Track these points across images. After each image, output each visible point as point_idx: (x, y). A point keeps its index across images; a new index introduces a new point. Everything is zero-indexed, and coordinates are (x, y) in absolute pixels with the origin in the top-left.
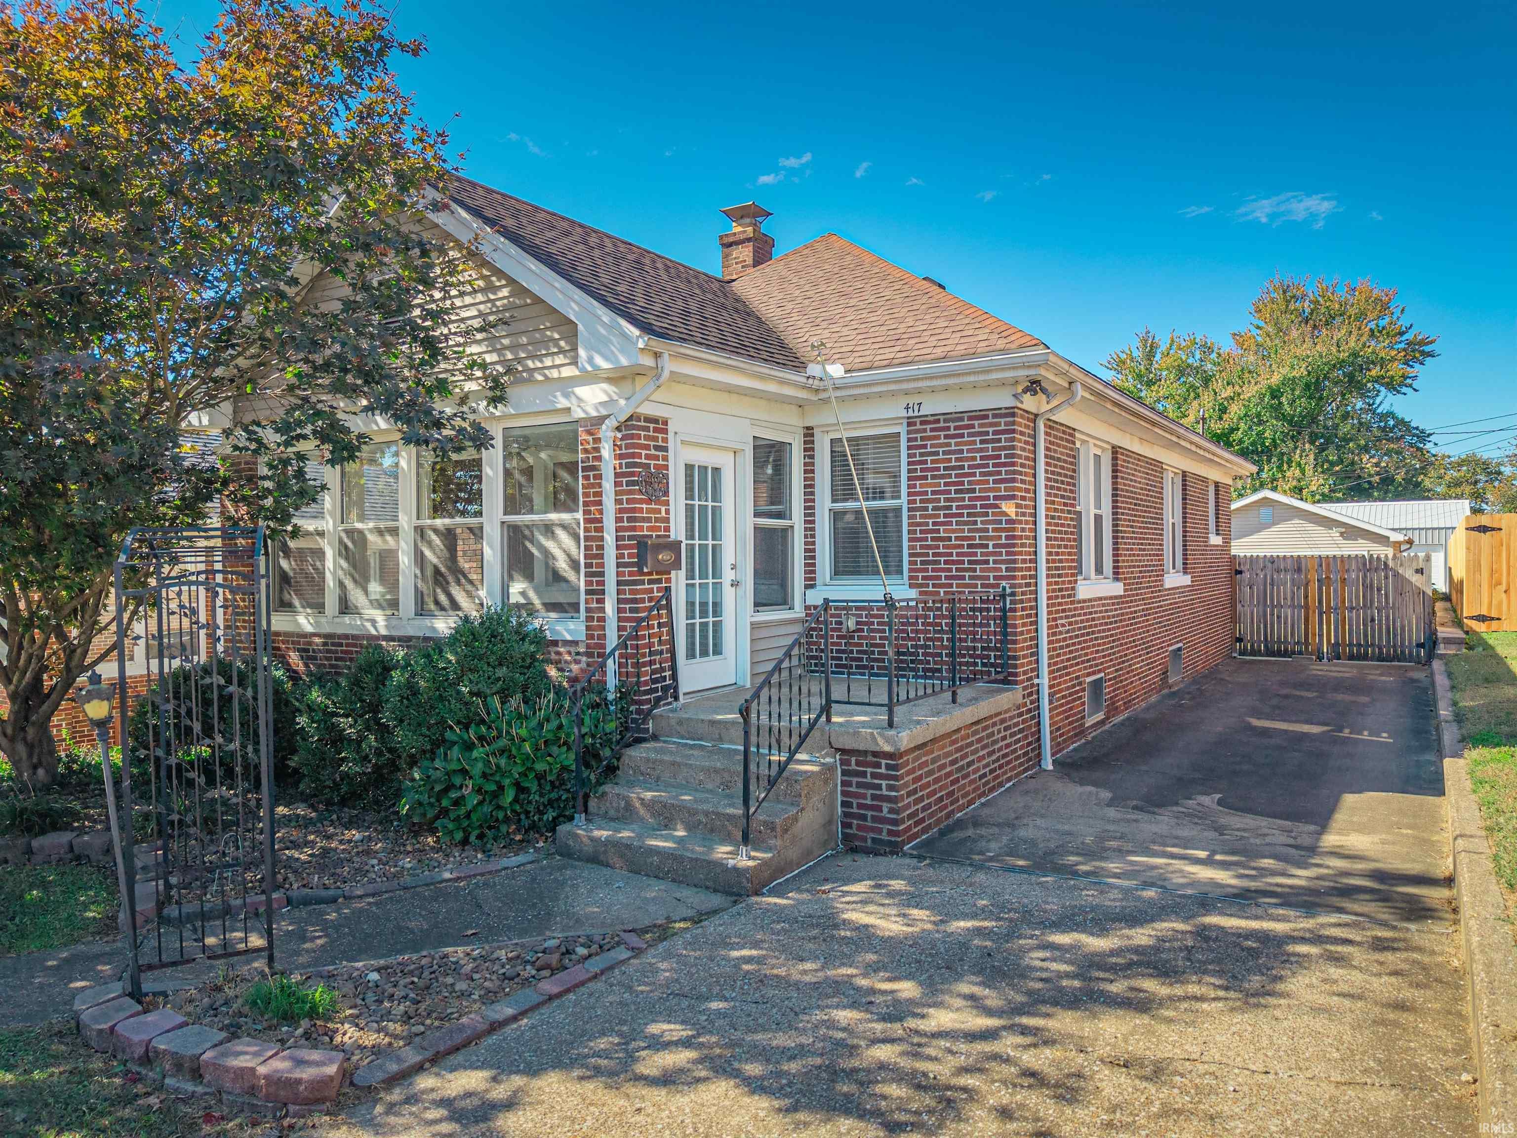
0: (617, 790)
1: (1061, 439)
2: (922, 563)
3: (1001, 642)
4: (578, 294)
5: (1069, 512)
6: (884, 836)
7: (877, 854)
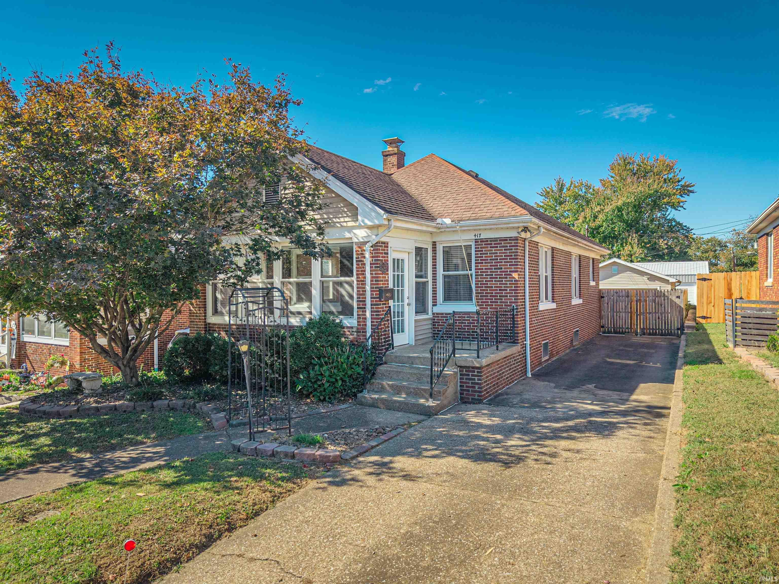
0: (377, 381)
1: (534, 247)
2: (481, 296)
3: (512, 327)
4: (358, 196)
5: (536, 276)
6: (476, 397)
7: (474, 404)
